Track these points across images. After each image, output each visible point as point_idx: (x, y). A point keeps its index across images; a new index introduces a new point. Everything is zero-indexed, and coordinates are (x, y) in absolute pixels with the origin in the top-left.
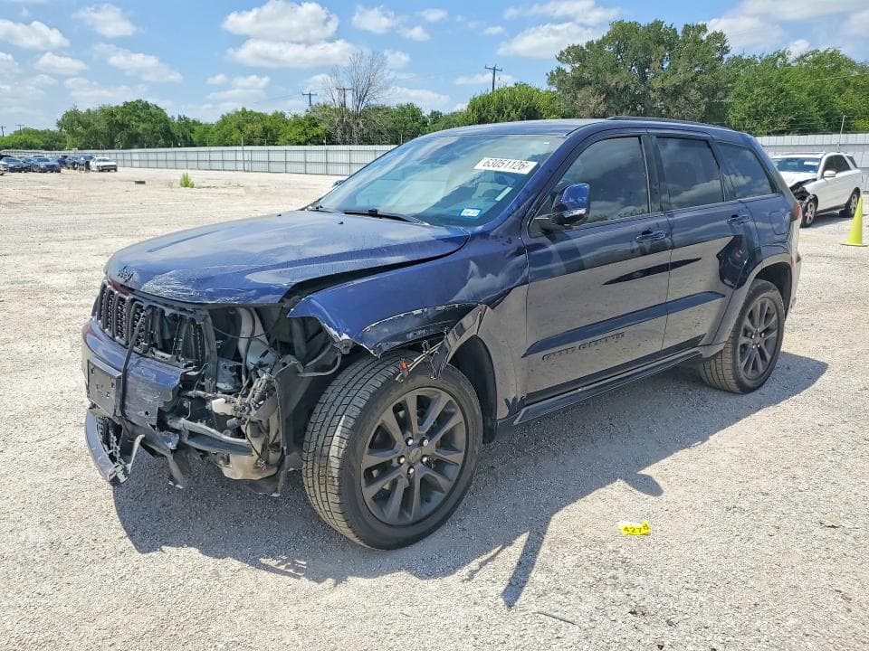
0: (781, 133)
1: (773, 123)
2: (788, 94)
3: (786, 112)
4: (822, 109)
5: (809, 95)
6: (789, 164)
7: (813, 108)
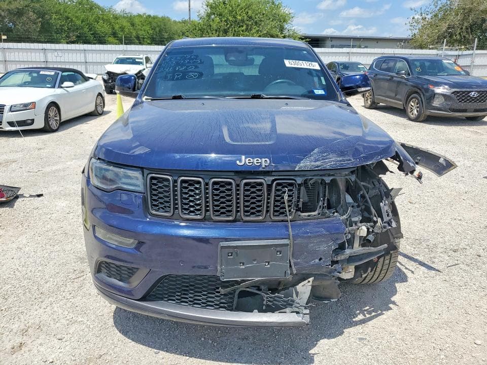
0: (73, 42)
1: (68, 37)
2: (72, 20)
3: (73, 31)
4: (90, 30)
5: (82, 22)
6: (128, 60)
7: (86, 30)
